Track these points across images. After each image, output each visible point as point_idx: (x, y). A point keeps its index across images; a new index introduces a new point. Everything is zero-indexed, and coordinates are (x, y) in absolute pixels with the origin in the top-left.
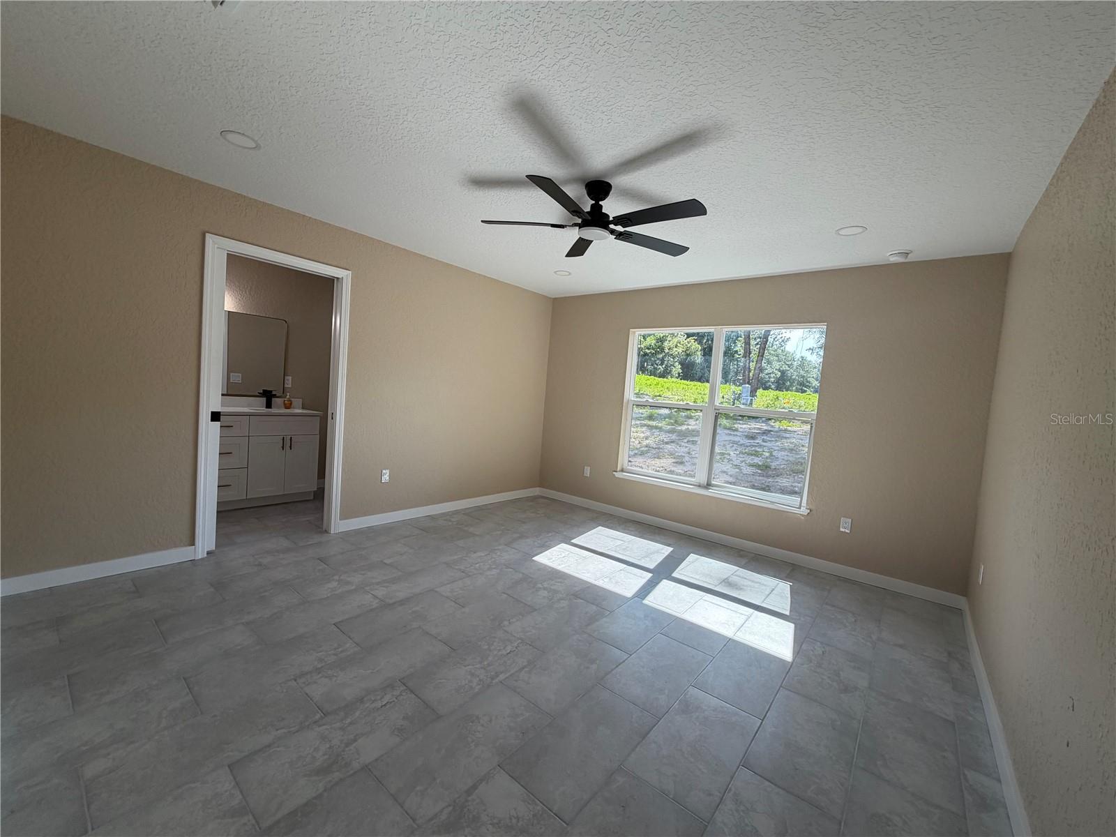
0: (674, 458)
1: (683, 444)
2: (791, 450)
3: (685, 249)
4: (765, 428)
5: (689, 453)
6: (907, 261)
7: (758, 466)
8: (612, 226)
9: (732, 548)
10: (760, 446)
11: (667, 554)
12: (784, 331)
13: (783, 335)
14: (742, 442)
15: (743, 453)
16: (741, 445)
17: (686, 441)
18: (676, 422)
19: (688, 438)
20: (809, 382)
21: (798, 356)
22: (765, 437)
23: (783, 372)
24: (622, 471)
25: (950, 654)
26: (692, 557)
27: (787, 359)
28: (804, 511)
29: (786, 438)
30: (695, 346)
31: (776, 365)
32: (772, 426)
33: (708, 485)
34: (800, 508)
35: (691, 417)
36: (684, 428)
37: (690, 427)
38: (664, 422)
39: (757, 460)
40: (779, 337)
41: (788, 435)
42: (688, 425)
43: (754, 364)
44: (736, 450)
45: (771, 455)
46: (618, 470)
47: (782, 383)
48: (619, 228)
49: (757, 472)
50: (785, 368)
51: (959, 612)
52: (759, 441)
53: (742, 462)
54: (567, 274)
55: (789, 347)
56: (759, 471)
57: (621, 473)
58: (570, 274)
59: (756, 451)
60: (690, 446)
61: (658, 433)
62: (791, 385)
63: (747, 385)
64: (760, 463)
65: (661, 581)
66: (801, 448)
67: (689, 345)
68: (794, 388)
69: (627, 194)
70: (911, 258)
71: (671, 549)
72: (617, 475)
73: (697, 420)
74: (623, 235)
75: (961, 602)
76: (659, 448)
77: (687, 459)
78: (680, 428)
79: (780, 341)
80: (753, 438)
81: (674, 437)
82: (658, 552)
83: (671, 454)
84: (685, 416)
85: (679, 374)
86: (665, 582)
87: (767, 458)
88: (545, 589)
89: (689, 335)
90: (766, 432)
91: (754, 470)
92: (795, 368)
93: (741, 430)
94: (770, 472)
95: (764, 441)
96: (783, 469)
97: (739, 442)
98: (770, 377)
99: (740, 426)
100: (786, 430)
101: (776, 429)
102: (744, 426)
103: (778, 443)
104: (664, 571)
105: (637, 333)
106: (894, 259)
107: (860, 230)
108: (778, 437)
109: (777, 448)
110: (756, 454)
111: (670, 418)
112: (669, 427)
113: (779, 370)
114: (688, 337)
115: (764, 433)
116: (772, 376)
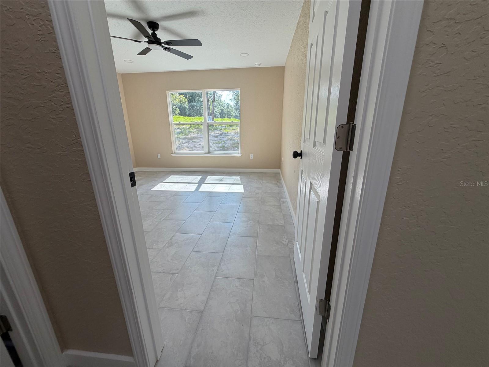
0: (189, 149)
1: (191, 143)
2: (231, 140)
3: (192, 57)
4: (220, 133)
5: (194, 146)
6: (260, 67)
7: (221, 147)
8: (163, 44)
9: (220, 172)
10: (220, 140)
11: (200, 178)
12: (220, 92)
13: (220, 94)
14: (213, 139)
15: (215, 143)
16: (213, 140)
17: (191, 142)
18: (185, 134)
19: (192, 140)
20: (232, 114)
21: (226, 103)
22: (221, 136)
23: (222, 110)
24: (175, 153)
25: (277, 181)
26: (209, 177)
27: (222, 104)
28: (240, 155)
29: (228, 136)
30: (184, 99)
31: (219, 107)
32: (223, 132)
33: (209, 152)
34: (239, 154)
35: (191, 132)
36: (189, 136)
37: (192, 136)
38: (180, 135)
39: (220, 145)
40: (218, 94)
41: (229, 135)
42: (190, 135)
43: (211, 106)
44: (212, 142)
45: (225, 142)
46: (173, 153)
47: (222, 115)
48: (166, 46)
49: (221, 149)
50: (222, 108)
51: (279, 173)
52: (219, 138)
53: (215, 146)
54: (131, 62)
55: (223, 99)
56: (222, 149)
57: (174, 154)
58: (133, 62)
59: (219, 142)
60: (194, 143)
61: (179, 140)
62: (225, 115)
63: (210, 116)
64: (222, 146)
65: (202, 185)
66: (234, 139)
67: (181, 99)
68: (227, 117)
69: (166, 30)
70: (261, 66)
71: (201, 176)
72: (173, 155)
73: (194, 133)
74: (167, 49)
75: (279, 171)
76: (181, 146)
77: (194, 148)
78: (188, 137)
79: (219, 96)
80: (217, 137)
81: (186, 141)
82: (197, 178)
83: (188, 147)
84: (188, 131)
85: (179, 113)
86: (203, 185)
87: (223, 144)
88: (162, 196)
89: (181, 94)
90: (221, 135)
91: (220, 149)
92: (226, 108)
93: (212, 135)
94: (225, 149)
95: (221, 138)
96: (229, 147)
97: (212, 139)
98: (217, 113)
99: (211, 133)
100: (228, 133)
101: (224, 133)
102: (212, 133)
103: (226, 138)
104: (201, 183)
105: (170, 93)
106: (257, 66)
107: (247, 55)
108: (226, 136)
109: (226, 140)
110: (219, 143)
111: (182, 133)
112: (183, 137)
113: (221, 110)
114: (180, 95)
115: (220, 135)
116: (218, 112)
